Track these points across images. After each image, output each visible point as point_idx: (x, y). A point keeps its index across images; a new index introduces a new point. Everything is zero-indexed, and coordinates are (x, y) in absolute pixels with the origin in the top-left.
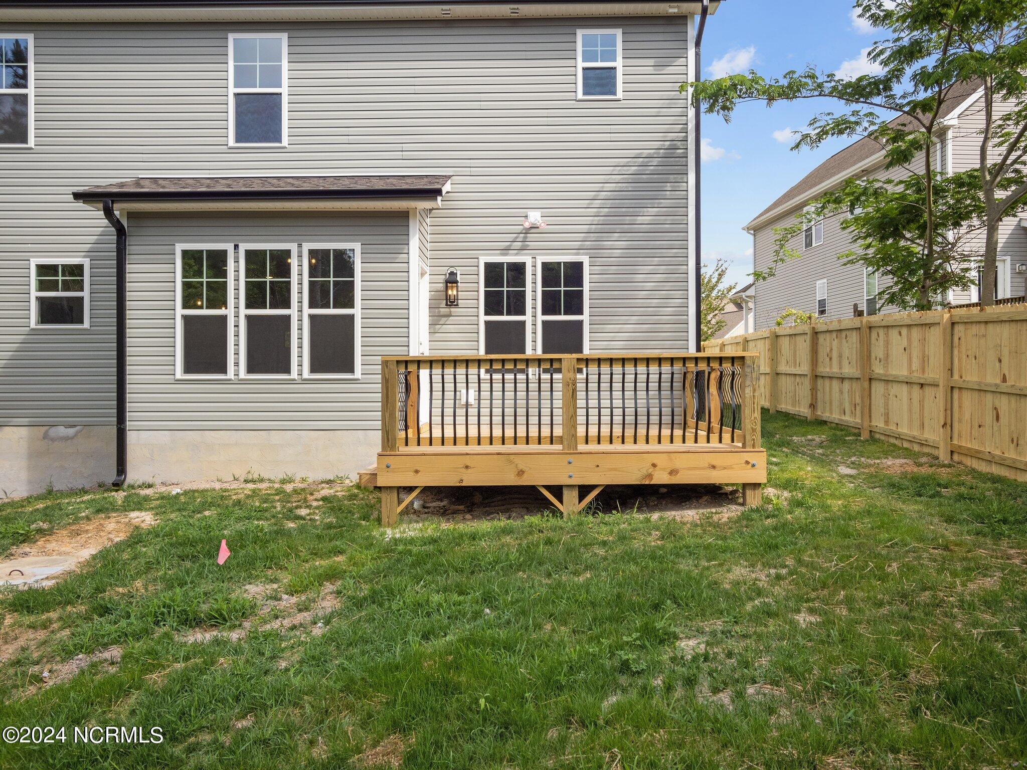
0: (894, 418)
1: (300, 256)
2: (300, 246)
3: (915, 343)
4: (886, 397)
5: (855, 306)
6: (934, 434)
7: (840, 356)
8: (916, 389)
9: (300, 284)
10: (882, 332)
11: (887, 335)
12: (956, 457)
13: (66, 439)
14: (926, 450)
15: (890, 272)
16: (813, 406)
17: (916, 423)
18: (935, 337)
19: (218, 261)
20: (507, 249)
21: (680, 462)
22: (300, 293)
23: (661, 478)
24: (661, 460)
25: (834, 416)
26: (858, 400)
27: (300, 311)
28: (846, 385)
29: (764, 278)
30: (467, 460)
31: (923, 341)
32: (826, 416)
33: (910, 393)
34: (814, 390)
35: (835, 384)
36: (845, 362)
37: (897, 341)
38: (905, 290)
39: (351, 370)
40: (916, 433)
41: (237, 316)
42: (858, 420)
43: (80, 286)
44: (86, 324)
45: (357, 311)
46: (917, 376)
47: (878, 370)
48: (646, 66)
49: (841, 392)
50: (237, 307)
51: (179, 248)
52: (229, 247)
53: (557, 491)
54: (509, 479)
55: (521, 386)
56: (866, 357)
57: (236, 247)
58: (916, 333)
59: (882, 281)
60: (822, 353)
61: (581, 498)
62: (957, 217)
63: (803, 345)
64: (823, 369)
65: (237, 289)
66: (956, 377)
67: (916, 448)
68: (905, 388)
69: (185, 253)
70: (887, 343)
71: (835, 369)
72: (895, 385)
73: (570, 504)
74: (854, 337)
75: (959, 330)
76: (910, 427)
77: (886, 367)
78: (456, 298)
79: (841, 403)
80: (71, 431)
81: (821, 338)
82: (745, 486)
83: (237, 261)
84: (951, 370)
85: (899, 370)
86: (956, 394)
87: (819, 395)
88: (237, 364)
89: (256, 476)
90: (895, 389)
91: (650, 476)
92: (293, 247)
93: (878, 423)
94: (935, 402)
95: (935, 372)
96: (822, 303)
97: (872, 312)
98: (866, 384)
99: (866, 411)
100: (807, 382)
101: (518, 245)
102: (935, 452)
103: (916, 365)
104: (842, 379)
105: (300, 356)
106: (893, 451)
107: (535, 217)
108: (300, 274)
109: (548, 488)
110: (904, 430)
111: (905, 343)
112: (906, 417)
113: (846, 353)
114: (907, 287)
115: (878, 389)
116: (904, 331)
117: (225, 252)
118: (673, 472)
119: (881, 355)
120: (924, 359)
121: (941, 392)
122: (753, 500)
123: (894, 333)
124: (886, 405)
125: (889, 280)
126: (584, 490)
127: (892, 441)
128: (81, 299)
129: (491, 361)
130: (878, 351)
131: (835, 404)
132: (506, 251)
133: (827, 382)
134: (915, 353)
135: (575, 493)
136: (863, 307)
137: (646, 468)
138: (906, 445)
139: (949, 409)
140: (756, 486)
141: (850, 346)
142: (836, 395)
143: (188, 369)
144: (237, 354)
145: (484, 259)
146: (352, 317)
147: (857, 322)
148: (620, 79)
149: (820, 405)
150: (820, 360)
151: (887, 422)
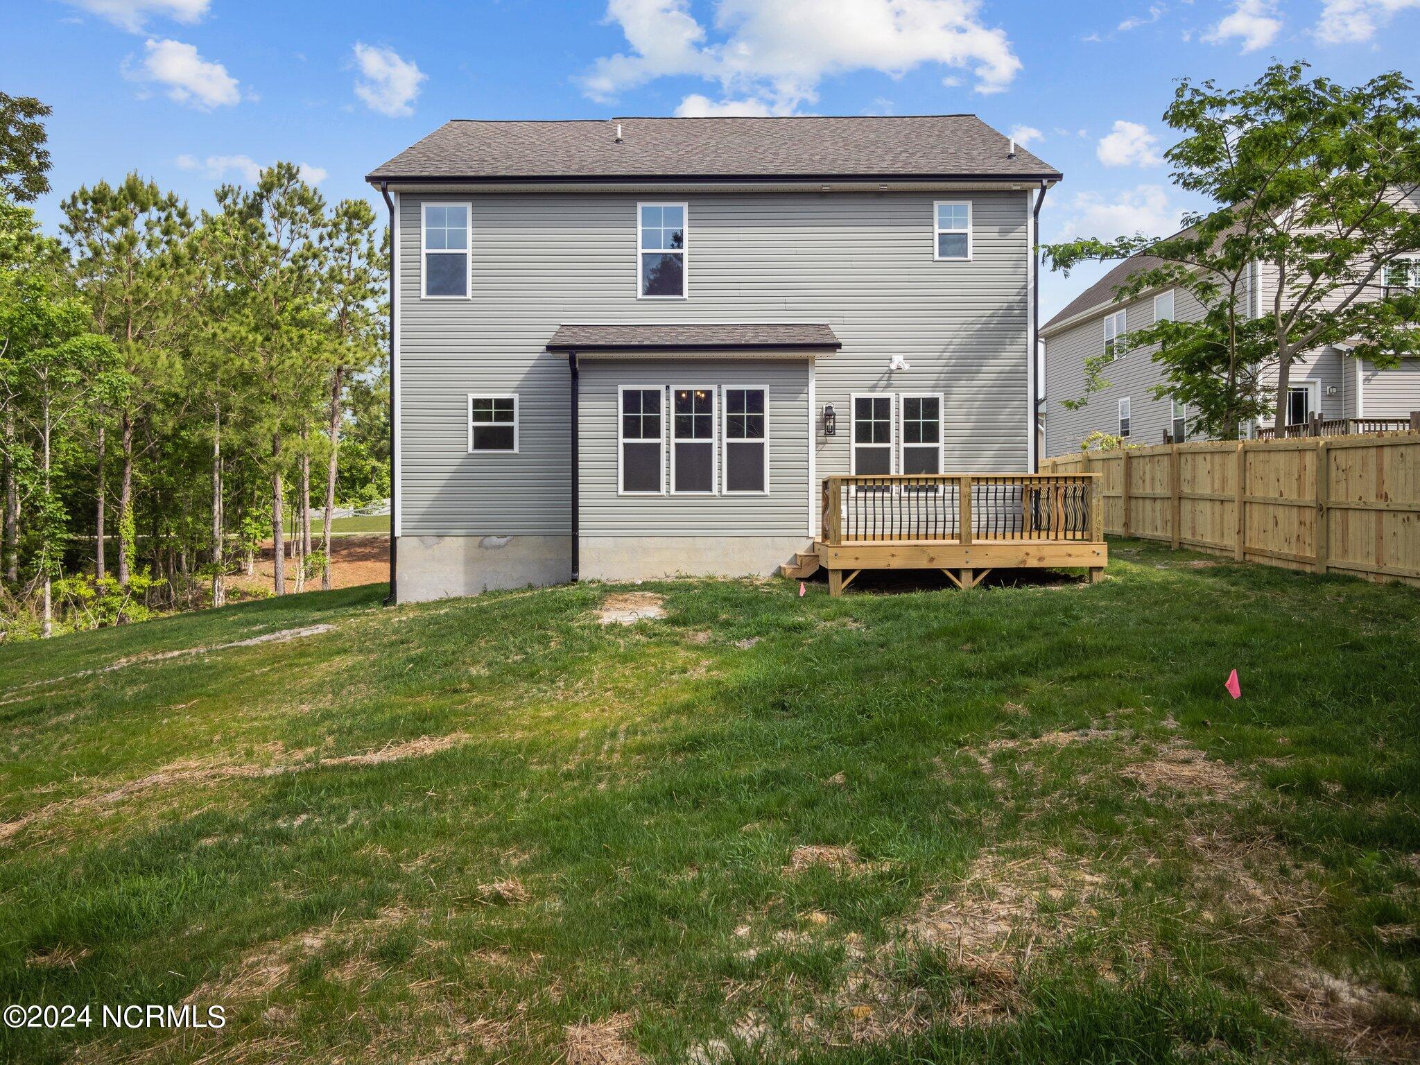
0: (1200, 530)
1: (720, 395)
2: (719, 387)
3: (1217, 467)
4: (1193, 512)
5: (1165, 432)
6: (1231, 541)
7: (1153, 479)
8: (1218, 504)
9: (720, 418)
10: (1189, 457)
11: (1194, 460)
12: (1247, 557)
13: (498, 547)
14: (1225, 554)
15: (1197, 403)
16: (1126, 525)
17: (1218, 534)
18: (1232, 462)
19: (652, 399)
20: (875, 386)
21: (1046, 551)
22: (720, 425)
23: (1032, 563)
24: (1031, 550)
25: (1148, 533)
26: (1169, 517)
27: (720, 440)
28: (1158, 504)
29: (1077, 408)
30: (893, 551)
31: (1223, 465)
32: (1140, 533)
33: (1212, 509)
34: (1128, 511)
35: (1148, 503)
36: (1158, 484)
37: (1203, 465)
38: (1211, 419)
39: (761, 488)
40: (1217, 541)
41: (668, 444)
42: (1169, 535)
43: (510, 417)
44: (516, 450)
45: (766, 440)
46: (1218, 494)
47: (1187, 490)
48: (992, 232)
49: (1154, 511)
50: (668, 437)
51: (621, 388)
52: (662, 388)
53: (956, 573)
54: (923, 564)
55: (887, 503)
56: (1176, 479)
57: (668, 388)
58: (1217, 458)
59: (1190, 412)
60: (1136, 475)
61: (975, 577)
62: (1257, 355)
63: (1117, 470)
64: (1137, 491)
65: (668, 422)
66: (1248, 493)
67: (1218, 553)
68: (1208, 504)
69: (626, 393)
70: (1194, 467)
71: (1148, 491)
72: (1201, 503)
73: (966, 583)
74: (1166, 462)
75: (1250, 456)
76: (1213, 537)
77: (1193, 488)
78: (834, 428)
79: (1154, 521)
80: (502, 541)
81: (1135, 462)
82: (1091, 569)
83: (668, 400)
84: (1244, 489)
85: (1204, 489)
86: (1248, 506)
87: (1133, 515)
88: (668, 483)
89: (683, 574)
90: (1201, 506)
91: (1024, 562)
92: (714, 388)
93: (1187, 535)
94: (1231, 514)
95: (1232, 491)
96: (1125, 423)
97: (1180, 439)
98: (1176, 503)
99: (1176, 526)
100: (1121, 503)
101: (883, 383)
102: (1232, 555)
103: (1217, 485)
104: (1155, 499)
105: (720, 477)
106: (1199, 556)
107: (898, 360)
108: (720, 410)
109: (950, 570)
110: (1208, 539)
111: (1209, 467)
112: (1209, 527)
113: (1158, 475)
114: (1213, 416)
115: (1186, 507)
116: (1208, 457)
117: (658, 392)
118: (1041, 559)
119: (1189, 477)
120: (1224, 480)
121: (1236, 505)
122: (1098, 577)
123: (1200, 458)
124: (1194, 519)
125: (1196, 410)
126: (976, 572)
127: (1199, 549)
128: (511, 428)
129: (909, 479)
130: (1186, 474)
131: (1148, 521)
132: (873, 388)
133: (1140, 502)
134: (1217, 476)
135: (970, 574)
136: (1171, 433)
137: (1021, 556)
138: (1209, 551)
139: (1242, 520)
140: (1099, 569)
141: (1162, 471)
142: (1149, 513)
143: (627, 487)
144: (668, 475)
145: (855, 395)
146: (762, 445)
147: (1168, 448)
148: (970, 242)
149: (1133, 525)
150: (1134, 481)
151: (1194, 534)
